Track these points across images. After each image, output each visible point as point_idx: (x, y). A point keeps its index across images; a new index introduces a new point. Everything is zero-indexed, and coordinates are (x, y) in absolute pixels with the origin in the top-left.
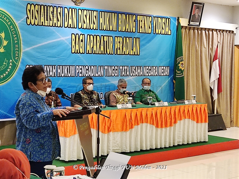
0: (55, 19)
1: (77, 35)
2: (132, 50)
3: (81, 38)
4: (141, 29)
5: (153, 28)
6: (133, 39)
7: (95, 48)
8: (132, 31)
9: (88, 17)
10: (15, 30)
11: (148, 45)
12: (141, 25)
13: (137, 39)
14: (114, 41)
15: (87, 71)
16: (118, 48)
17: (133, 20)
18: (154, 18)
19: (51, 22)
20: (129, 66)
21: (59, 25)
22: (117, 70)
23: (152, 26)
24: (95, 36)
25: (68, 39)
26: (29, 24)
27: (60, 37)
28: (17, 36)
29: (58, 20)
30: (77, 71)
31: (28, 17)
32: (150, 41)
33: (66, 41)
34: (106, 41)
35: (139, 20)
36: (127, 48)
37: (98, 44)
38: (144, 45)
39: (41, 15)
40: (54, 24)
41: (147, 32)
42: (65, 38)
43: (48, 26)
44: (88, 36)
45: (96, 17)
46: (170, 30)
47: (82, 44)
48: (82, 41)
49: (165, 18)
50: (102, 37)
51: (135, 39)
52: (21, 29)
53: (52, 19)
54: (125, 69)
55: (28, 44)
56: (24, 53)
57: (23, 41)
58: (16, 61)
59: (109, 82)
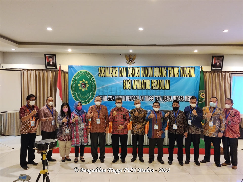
0: (114, 74)
1: (127, 80)
2: (164, 87)
3: (129, 81)
4: (170, 75)
5: (180, 74)
6: (165, 81)
7: (138, 86)
8: (163, 76)
9: (133, 71)
10: (93, 80)
11: (176, 84)
12: (170, 73)
13: (168, 81)
14: (151, 82)
15: (133, 98)
16: (154, 86)
17: (165, 70)
18: (181, 68)
19: (112, 75)
20: (162, 96)
21: (116, 76)
22: (153, 98)
23: (180, 72)
24: (138, 80)
25: (121, 82)
26: (100, 76)
27: (117, 82)
28: (94, 82)
29: (116, 73)
30: (127, 98)
31: (99, 73)
32: (178, 81)
33: (120, 84)
34: (146, 83)
35: (169, 70)
36: (160, 86)
37: (140, 84)
38: (173, 84)
39: (106, 72)
40: (113, 75)
41: (175, 76)
42: (120, 82)
43: (110, 77)
44: (134, 80)
45: (138, 71)
46: (194, 74)
47: (130, 85)
48: (130, 83)
49: (190, 67)
50: (143, 80)
51: (166, 80)
52: (95, 79)
53: (112, 73)
54: (159, 98)
55: (99, 85)
56: (97, 90)
57: (97, 84)
58: (94, 94)
59: (147, 104)
